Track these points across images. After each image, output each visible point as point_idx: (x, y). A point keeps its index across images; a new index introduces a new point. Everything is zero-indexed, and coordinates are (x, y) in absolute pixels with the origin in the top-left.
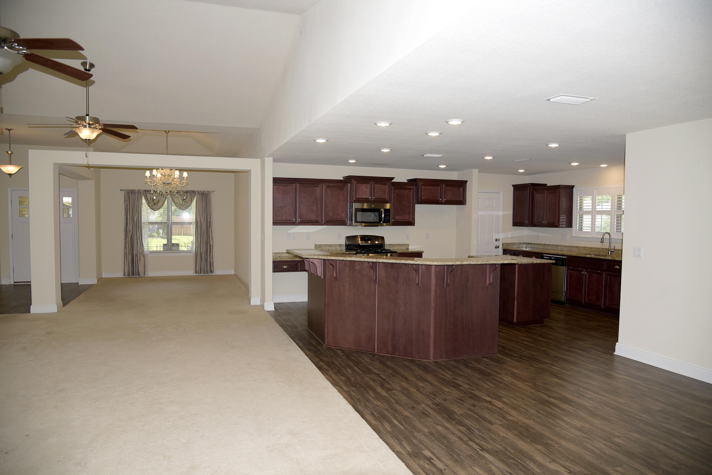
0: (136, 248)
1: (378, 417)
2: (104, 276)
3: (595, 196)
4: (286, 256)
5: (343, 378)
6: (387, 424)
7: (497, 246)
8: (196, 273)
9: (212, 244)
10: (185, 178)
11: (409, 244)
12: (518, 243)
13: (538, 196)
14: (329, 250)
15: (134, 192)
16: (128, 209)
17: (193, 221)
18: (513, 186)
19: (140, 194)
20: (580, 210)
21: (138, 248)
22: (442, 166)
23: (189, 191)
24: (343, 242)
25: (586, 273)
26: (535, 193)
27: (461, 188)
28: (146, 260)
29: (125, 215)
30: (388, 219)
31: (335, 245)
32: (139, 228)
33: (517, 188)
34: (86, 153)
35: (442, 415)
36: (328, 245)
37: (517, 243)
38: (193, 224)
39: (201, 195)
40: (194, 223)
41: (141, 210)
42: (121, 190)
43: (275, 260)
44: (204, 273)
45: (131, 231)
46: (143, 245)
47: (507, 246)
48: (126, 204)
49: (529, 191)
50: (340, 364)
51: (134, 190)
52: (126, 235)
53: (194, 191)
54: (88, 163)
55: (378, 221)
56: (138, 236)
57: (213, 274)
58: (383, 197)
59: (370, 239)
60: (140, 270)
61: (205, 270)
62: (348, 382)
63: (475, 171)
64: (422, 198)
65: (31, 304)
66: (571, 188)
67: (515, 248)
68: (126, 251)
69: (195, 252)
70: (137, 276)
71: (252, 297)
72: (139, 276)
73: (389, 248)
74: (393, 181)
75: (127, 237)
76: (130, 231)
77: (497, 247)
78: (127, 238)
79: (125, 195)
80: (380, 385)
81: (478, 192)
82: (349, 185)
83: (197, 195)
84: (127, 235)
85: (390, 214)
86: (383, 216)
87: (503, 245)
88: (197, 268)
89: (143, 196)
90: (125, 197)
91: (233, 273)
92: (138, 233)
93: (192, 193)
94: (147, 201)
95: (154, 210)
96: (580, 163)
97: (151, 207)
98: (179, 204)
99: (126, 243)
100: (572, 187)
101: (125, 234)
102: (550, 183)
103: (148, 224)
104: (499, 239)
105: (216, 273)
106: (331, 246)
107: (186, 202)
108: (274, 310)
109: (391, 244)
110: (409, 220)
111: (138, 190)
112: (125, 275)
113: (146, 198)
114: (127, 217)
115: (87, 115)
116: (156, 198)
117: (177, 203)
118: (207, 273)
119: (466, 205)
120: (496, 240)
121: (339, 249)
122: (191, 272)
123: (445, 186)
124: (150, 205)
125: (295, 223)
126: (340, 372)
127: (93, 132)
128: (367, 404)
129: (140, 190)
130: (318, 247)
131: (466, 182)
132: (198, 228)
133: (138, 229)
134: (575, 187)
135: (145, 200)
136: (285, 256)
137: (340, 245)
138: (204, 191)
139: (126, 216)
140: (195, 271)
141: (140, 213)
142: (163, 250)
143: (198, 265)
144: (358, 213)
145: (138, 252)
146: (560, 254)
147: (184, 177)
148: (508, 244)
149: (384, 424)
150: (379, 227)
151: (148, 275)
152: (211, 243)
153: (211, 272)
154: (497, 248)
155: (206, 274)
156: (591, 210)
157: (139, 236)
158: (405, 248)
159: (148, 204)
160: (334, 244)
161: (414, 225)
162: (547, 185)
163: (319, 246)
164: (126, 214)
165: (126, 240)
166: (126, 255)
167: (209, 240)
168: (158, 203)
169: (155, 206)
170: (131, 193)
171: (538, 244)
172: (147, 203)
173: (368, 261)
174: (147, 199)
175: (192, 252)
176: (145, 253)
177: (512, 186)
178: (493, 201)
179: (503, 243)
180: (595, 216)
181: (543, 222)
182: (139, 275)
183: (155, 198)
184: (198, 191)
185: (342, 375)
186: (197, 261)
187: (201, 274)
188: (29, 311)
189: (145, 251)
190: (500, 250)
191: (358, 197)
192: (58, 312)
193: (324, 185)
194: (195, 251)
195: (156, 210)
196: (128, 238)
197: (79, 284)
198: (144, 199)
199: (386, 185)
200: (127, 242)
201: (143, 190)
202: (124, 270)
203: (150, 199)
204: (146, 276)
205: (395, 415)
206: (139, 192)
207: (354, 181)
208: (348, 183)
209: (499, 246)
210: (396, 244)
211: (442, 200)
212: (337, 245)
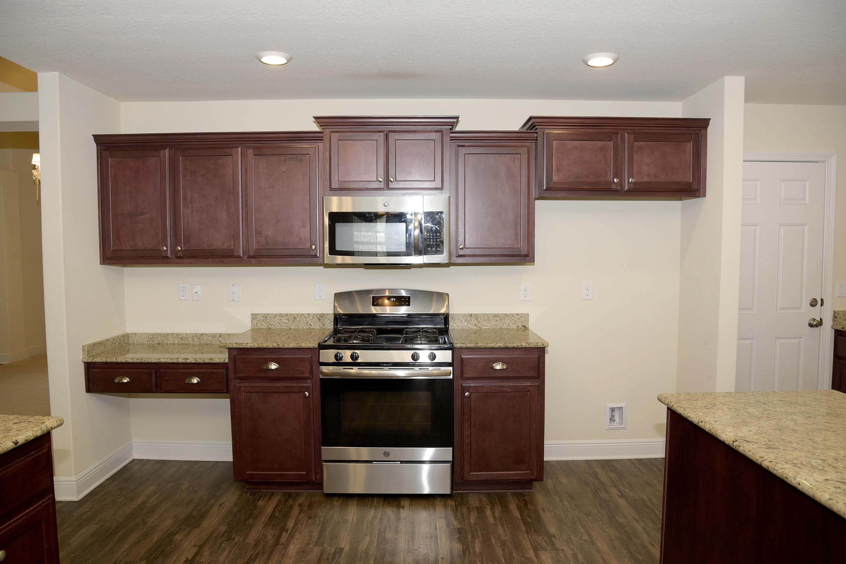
4: (176, 342)
7: (814, 320)
14: (290, 329)
24: (326, 308)
27: (688, 143)
30: (436, 241)
31: (304, 317)
36: (287, 315)
58: (423, 178)
64: (555, 178)
73: (466, 324)
74: (458, 126)
77: (816, 324)
85: (442, 227)
86: (417, 232)
87: (835, 317)
104: (822, 300)
106: (295, 318)
109: (471, 315)
110: (516, 250)
119: (704, 195)
120: (813, 303)
121: (318, 327)
123: (632, 138)
125: (167, 257)
130: (259, 320)
131: (704, 123)
136: (172, 342)
137: (320, 317)
144: (338, 226)
154: (817, 326)
158: (515, 327)
160: (303, 314)
161: (534, 261)
163: (262, 318)
178: (804, 186)
179: (834, 313)
190: (826, 336)
191: (346, 179)
193: (248, 148)
199: (433, 142)
207: (331, 134)
208: (318, 140)
209: (821, 319)
210: (487, 315)
211: (621, 183)
212: (311, 318)
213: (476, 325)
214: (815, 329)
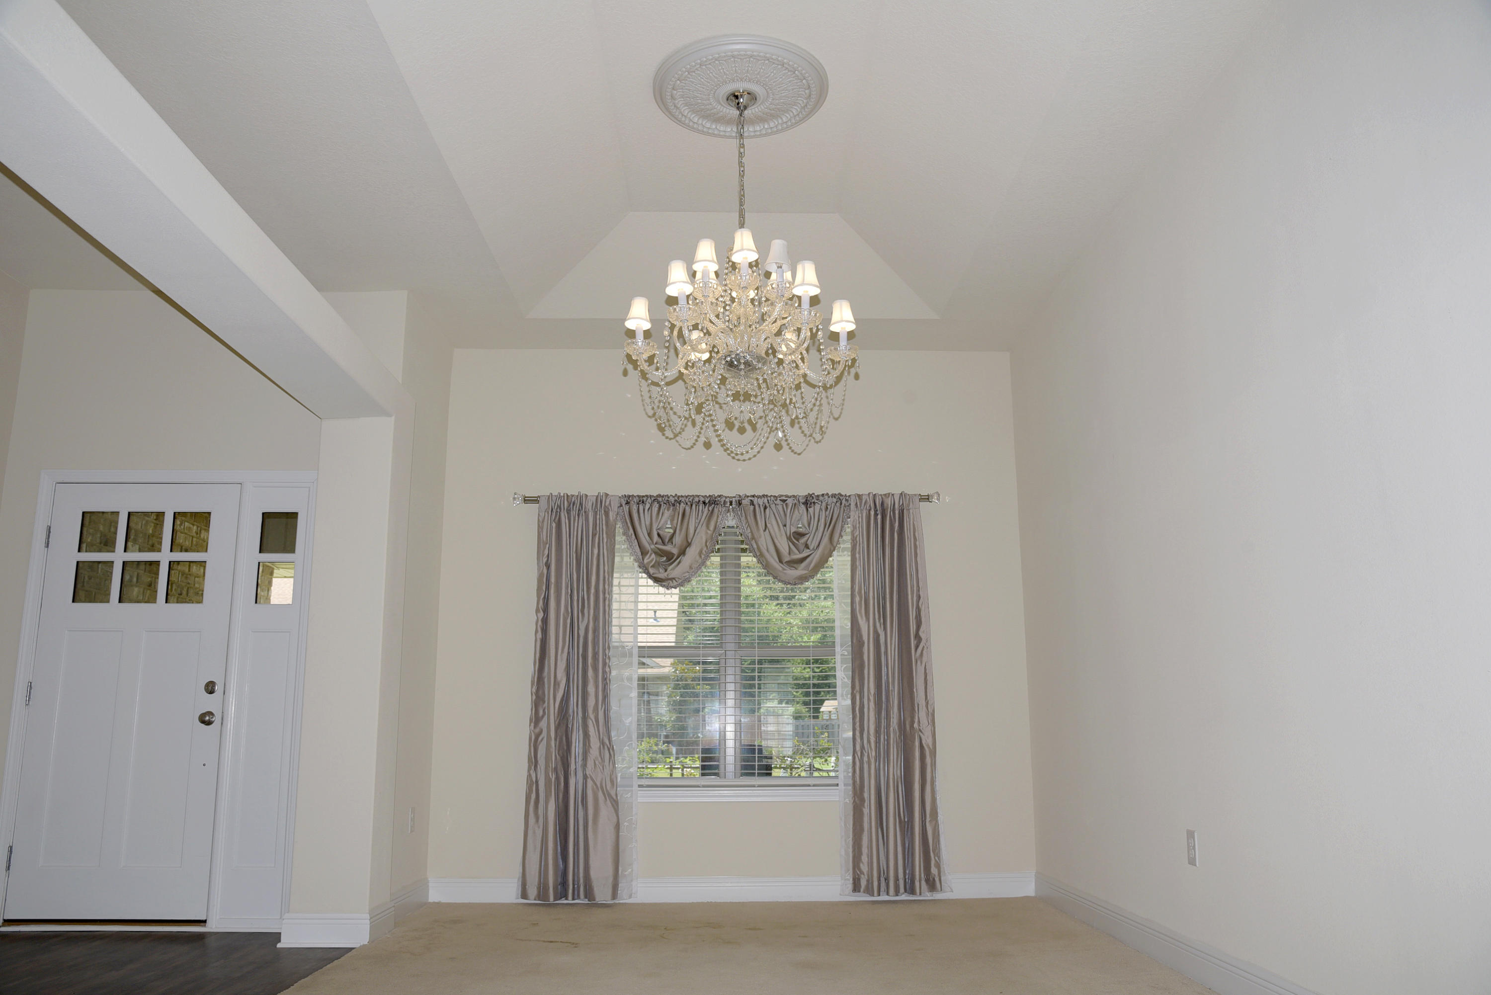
0: (580, 761)
2: (433, 898)
8: (856, 888)
9: (931, 746)
15: (581, 504)
16: (553, 580)
19: (607, 517)
21: (590, 764)
23: (818, 497)
28: (626, 824)
29: (537, 611)
32: (595, 669)
39: (872, 513)
41: (607, 584)
42: (526, 500)
44: (898, 891)
45: (559, 685)
46: (611, 749)
48: (545, 560)
51: (581, 497)
52: (539, 700)
53: (840, 494)
56: (591, 702)
57: (938, 896)
60: (594, 874)
61: (901, 875)
68: (534, 779)
70: (579, 898)
72: (587, 902)
75: (541, 713)
76: (557, 684)
78: (544, 714)
79: (543, 521)
83: (855, 515)
84: (543, 701)
88: (864, 868)
89: (619, 526)
90: (541, 528)
92: (591, 689)
93: (831, 506)
94: (636, 543)
95: (662, 585)
97: (651, 571)
98: (776, 558)
99: (536, 738)
101: (534, 697)
103: (635, 655)
105: (954, 891)
107: (808, 550)
111: (597, 498)
112: (524, 895)
113: (631, 531)
114: (545, 621)
116: (675, 528)
117: (766, 554)
118: (912, 892)
122: (832, 886)
124: (646, 563)
129: (608, 496)
133: (590, 673)
135: (629, 540)
138: (887, 495)
139: (541, 615)
140: (854, 879)
141: (605, 598)
143: (865, 850)
145: (590, 783)
151: (630, 897)
152: (925, 741)
153: (932, 885)
155: (906, 898)
157: (596, 705)
159: (638, 561)
164: (542, 603)
165: (535, 727)
166: (533, 796)
167: (914, 726)
168: (683, 553)
169: (670, 567)
170: (569, 510)
172: (635, 553)
174: (634, 538)
175: (838, 784)
176: (619, 788)
182: (589, 893)
183: (668, 528)
184: (860, 498)
186: (862, 830)
187: (884, 898)
189: (619, 781)
194: (850, 780)
195: (674, 582)
196: (546, 717)
197: (280, 944)
198: (625, 539)
200: (541, 732)
201: (621, 494)
202: (521, 870)
203: (650, 535)
204: (623, 898)
206: (602, 505)
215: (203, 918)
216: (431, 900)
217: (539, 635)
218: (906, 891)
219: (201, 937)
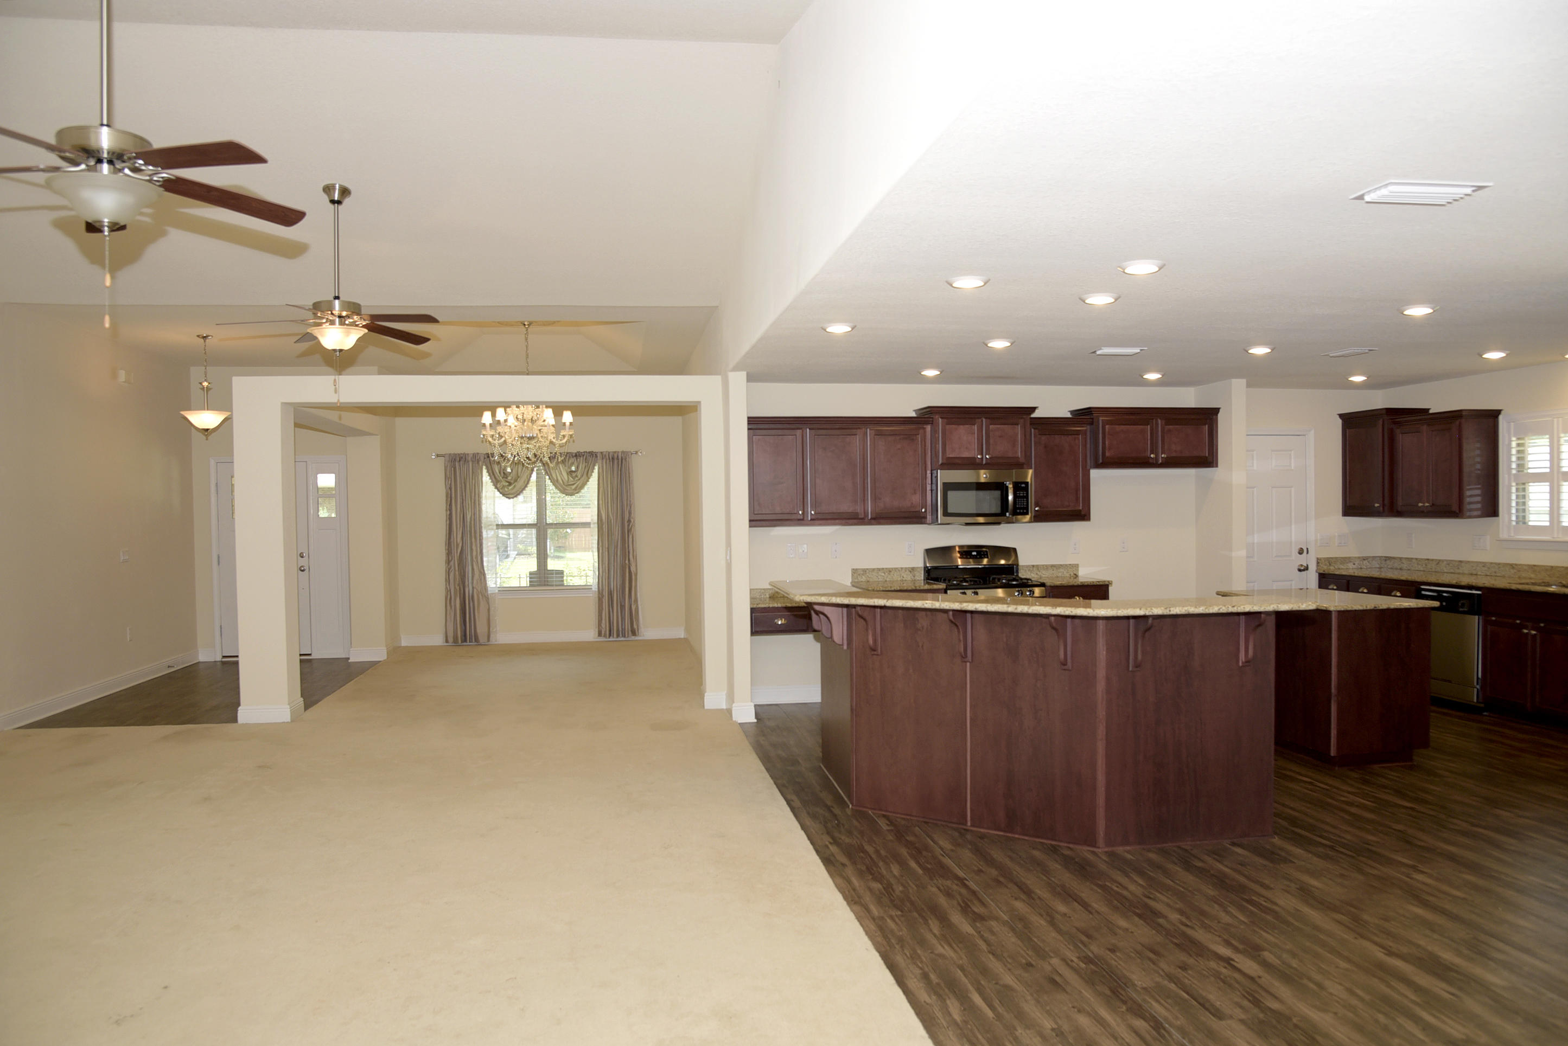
0: (470, 581)
1: (938, 984)
2: (404, 643)
3: (1558, 434)
5: (876, 886)
6: (957, 1004)
7: (1302, 565)
8: (600, 634)
9: (635, 571)
10: (568, 424)
11: (1078, 565)
12: (1359, 558)
13: (1405, 441)
14: (886, 581)
15: (466, 459)
16: (453, 496)
17: (592, 520)
18: (1341, 416)
19: (478, 463)
20: (1519, 471)
21: (475, 582)
22: (1153, 376)
23: (581, 453)
24: (919, 561)
25: (1534, 632)
26: (1398, 431)
27: (1204, 426)
28: (493, 609)
29: (446, 510)
30: (1023, 505)
31: (899, 570)
32: (476, 538)
33: (1351, 422)
34: (335, 380)
35: (1097, 987)
36: (883, 569)
37: (1355, 557)
38: (592, 526)
39: (608, 461)
40: (594, 523)
41: (480, 497)
42: (438, 456)
43: (758, 606)
44: (618, 636)
45: (459, 545)
46: (484, 575)
47: (1330, 564)
48: (449, 485)
49: (1381, 427)
50: (877, 852)
51: (466, 454)
52: (449, 553)
53: (592, 452)
54: (338, 400)
55: (998, 511)
56: (474, 553)
57: (637, 638)
58: (1010, 455)
59: (982, 555)
60: (478, 631)
61: (620, 629)
62: (885, 895)
63: (1238, 385)
64: (1107, 454)
65: (239, 705)
66: (1491, 417)
67: (1350, 570)
68: (449, 589)
69: (597, 590)
70: (472, 642)
71: (707, 690)
72: (476, 643)
73: (1029, 573)
74: (1033, 416)
75: (450, 559)
76: (457, 545)
78: (452, 559)
79: (447, 466)
80: (961, 906)
81: (1247, 435)
82: (928, 428)
83: (600, 461)
84: (451, 553)
85: (1027, 494)
86: (1011, 497)
87: (1318, 563)
88: (603, 626)
89: (484, 467)
90: (446, 470)
91: (682, 634)
92: (474, 548)
93: (587, 458)
94: (493, 477)
95: (507, 497)
96: (1508, 352)
97: (501, 491)
98: (562, 482)
99: (449, 571)
100: (1494, 415)
101: (447, 552)
102: (1437, 406)
103: (495, 527)
104: (1307, 549)
105: (644, 636)
106: (890, 571)
107: (577, 479)
108: (755, 721)
109: (1033, 566)
110: (1077, 508)
111: (473, 454)
112: (447, 641)
113: (490, 472)
114: (451, 515)
115: (337, 298)
116: (512, 470)
117: (557, 480)
118: (625, 637)
119: (1217, 466)
120: (1301, 552)
121: (909, 578)
122: (589, 634)
123: (1164, 423)
124: (498, 486)
125: (803, 520)
126: (872, 871)
127: (348, 334)
128: (919, 952)
129: (478, 453)
130: (859, 575)
131: (1216, 411)
132: (602, 534)
133: (473, 540)
134: (1502, 412)
135: (489, 475)
137: (912, 570)
138: (615, 452)
139: (448, 512)
140: (599, 631)
141: (479, 504)
142: (531, 586)
143: (604, 618)
144: (950, 493)
145: (475, 590)
146: (1463, 584)
147: (565, 423)
148: (1331, 559)
149: (947, 1004)
150: (1002, 525)
151: (496, 640)
152: (633, 569)
153: (634, 633)
154: (1304, 570)
155: (623, 639)
156: (1548, 470)
157: (477, 554)
158: (1068, 575)
159: (494, 485)
160: (897, 568)
161: (1088, 519)
162: (1431, 411)
163: (862, 573)
164: (448, 506)
165: (448, 565)
166: (449, 597)
167: (627, 562)
168: (516, 481)
169: (510, 488)
170: (460, 461)
171: (1410, 559)
172: (492, 482)
173: (942, 607)
174: (492, 474)
175: (591, 589)
176: (489, 592)
177: (1338, 416)
178: (1290, 455)
179: (1318, 559)
180: (1559, 486)
181: (1420, 504)
182: (477, 640)
183: (509, 470)
184: (602, 453)
185: (875, 879)
186: (603, 609)
187: (610, 639)
188: (234, 719)
189: (489, 589)
190: (1312, 578)
191: (951, 456)
192: (292, 721)
193: (870, 430)
194: (597, 587)
195: (513, 496)
196: (453, 561)
197: (349, 661)
198: (487, 474)
199: (1017, 426)
200: (451, 567)
201: (485, 453)
202: (445, 630)
203: (500, 473)
204: (493, 641)
205: (979, 983)
206: (476, 458)
207: (940, 420)
208: (927, 423)
209: (1307, 565)
210: (1046, 566)
211: (1156, 458)
212: (903, 571)
213: (1037, 574)
214: (1303, 572)
215: (310, 653)
216: (403, 645)
217: (448, 522)
218: (622, 636)
219: (310, 661)
